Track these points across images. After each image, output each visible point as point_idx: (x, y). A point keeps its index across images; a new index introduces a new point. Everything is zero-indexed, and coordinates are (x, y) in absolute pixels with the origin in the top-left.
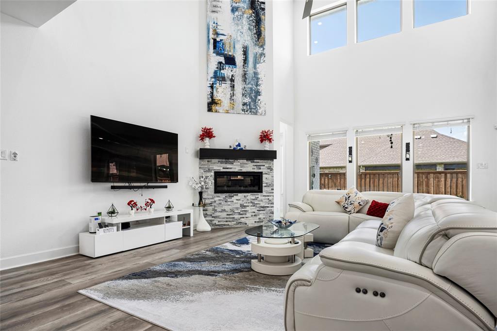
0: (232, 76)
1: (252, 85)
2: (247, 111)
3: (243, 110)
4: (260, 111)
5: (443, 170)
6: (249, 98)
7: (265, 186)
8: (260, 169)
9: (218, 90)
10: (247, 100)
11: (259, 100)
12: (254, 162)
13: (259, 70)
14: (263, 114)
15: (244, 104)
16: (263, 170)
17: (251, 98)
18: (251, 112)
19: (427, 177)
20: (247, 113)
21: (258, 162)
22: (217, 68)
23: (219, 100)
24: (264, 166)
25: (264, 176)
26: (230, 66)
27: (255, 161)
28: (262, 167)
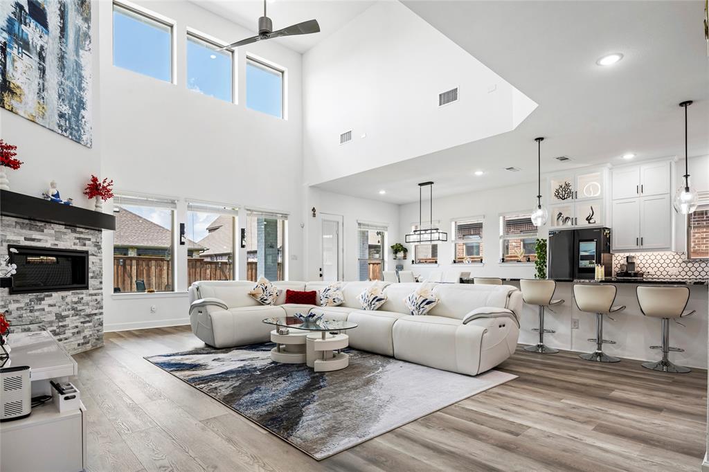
0: (42, 47)
1: (73, 83)
2: (66, 131)
3: (60, 126)
4: (84, 138)
5: (136, 256)
6: (68, 107)
7: (92, 277)
8: (85, 245)
9: (16, 64)
10: (66, 109)
11: (83, 117)
12: (75, 231)
13: (83, 62)
14: (89, 145)
15: (62, 116)
16: (89, 248)
17: (71, 108)
18: (71, 134)
19: (148, 265)
20: (65, 134)
21: (82, 233)
22: (13, 13)
23: (18, 87)
24: (89, 240)
25: (91, 259)
26: (39, 25)
27: (78, 229)
28: (87, 242)
